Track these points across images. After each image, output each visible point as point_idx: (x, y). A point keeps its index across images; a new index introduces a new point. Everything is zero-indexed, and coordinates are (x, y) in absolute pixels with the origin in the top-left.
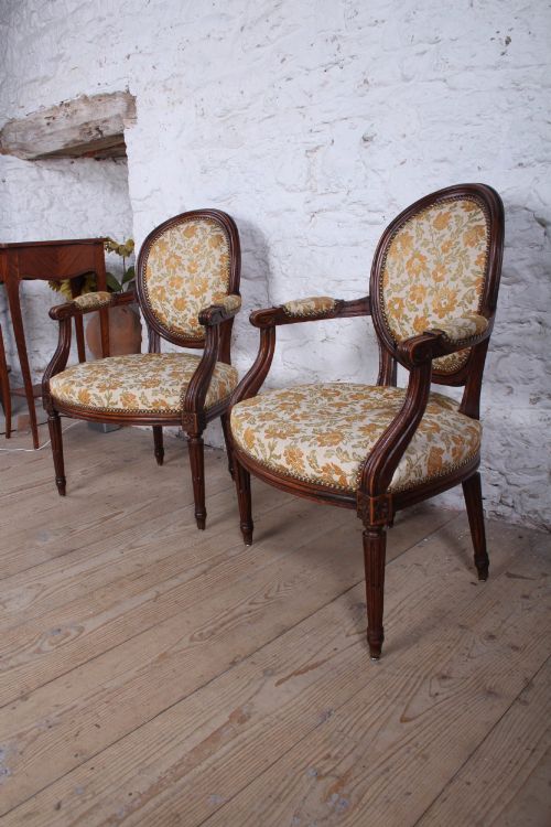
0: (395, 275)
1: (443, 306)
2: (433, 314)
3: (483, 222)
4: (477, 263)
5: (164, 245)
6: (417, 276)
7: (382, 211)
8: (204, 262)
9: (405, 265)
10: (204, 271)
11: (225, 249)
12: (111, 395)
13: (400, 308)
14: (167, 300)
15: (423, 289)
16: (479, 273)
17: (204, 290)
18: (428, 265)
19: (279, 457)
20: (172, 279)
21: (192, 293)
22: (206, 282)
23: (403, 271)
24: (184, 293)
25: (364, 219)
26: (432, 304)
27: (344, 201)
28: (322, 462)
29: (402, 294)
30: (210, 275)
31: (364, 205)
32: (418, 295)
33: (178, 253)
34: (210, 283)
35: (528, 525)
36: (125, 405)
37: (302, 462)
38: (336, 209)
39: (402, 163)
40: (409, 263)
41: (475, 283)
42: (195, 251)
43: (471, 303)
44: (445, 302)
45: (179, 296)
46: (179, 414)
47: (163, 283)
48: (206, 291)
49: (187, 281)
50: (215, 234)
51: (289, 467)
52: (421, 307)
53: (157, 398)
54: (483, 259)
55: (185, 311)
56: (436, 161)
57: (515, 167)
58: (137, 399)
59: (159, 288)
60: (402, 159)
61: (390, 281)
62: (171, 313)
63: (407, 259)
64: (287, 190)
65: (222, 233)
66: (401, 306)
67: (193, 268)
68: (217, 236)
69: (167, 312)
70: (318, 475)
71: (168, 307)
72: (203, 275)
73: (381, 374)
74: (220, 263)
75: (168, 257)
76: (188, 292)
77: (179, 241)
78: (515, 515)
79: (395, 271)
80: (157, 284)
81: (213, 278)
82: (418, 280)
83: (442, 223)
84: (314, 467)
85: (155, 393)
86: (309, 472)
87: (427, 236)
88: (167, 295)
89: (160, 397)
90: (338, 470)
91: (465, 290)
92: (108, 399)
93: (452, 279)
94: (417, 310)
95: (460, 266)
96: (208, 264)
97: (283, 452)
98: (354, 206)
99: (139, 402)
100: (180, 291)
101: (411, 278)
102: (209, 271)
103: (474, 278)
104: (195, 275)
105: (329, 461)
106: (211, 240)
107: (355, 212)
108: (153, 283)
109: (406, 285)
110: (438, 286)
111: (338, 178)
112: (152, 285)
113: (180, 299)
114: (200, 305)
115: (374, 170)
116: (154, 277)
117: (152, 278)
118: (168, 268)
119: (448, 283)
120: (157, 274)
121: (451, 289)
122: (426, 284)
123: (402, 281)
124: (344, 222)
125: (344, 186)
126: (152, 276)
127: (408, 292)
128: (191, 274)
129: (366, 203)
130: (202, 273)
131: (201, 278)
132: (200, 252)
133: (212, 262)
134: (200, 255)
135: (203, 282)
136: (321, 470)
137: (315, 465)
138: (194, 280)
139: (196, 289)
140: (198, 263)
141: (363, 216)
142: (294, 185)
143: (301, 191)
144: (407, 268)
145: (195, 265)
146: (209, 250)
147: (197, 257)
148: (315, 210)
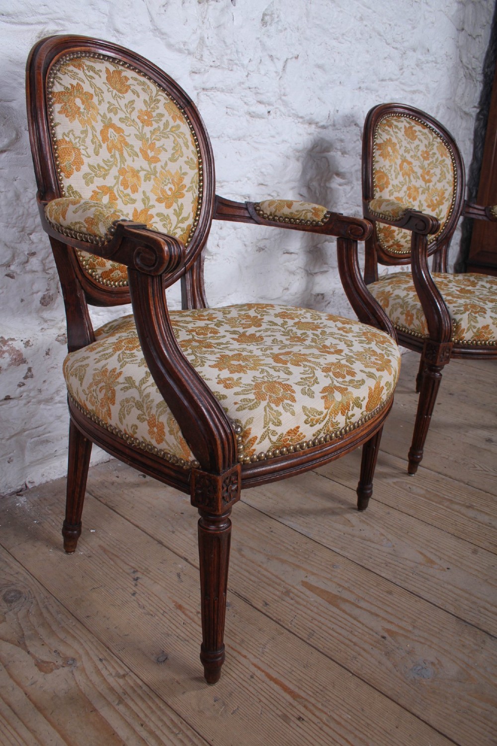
0: (393, 177)
1: (435, 202)
5: (86, 98)
8: (169, 144)
9: (398, 168)
10: (173, 159)
15: (416, 189)
17: (180, 193)
18: (415, 169)
20: (122, 172)
21: (159, 200)
22: (181, 178)
23: (399, 174)
24: (146, 200)
25: (251, 109)
26: (426, 201)
29: (402, 194)
30: (186, 168)
31: (256, 93)
32: (413, 194)
33: (116, 120)
38: (231, 91)
39: (296, 58)
42: (143, 122)
44: (435, 199)
48: (182, 196)
49: (148, 177)
60: (295, 54)
61: (391, 182)
63: (398, 163)
67: (150, 153)
75: (101, 124)
76: (153, 198)
77: (107, 96)
88: (119, 204)
95: (442, 172)
102: (181, 161)
107: (245, 99)
108: (88, 180)
109: (403, 185)
110: (429, 186)
111: (237, 52)
112: (87, 184)
113: (142, 212)
114: (174, 219)
115: (271, 56)
116: (89, 166)
117: (85, 169)
118: (110, 150)
119: (435, 184)
120: (94, 160)
121: (439, 188)
122: (417, 185)
123: (400, 182)
124: (233, 109)
125: (243, 65)
126: (82, 163)
127: (405, 192)
128: (150, 164)
129: (261, 91)
130: (169, 162)
131: (169, 172)
132: (155, 125)
133: (182, 145)
134: (156, 130)
135: (175, 180)
138: (158, 175)
139: (165, 192)
140: (158, 144)
141: (252, 105)
142: (185, 43)
143: (189, 54)
144: (401, 171)
145: (152, 147)
146: (171, 122)
147: (152, 133)
148: (207, 85)
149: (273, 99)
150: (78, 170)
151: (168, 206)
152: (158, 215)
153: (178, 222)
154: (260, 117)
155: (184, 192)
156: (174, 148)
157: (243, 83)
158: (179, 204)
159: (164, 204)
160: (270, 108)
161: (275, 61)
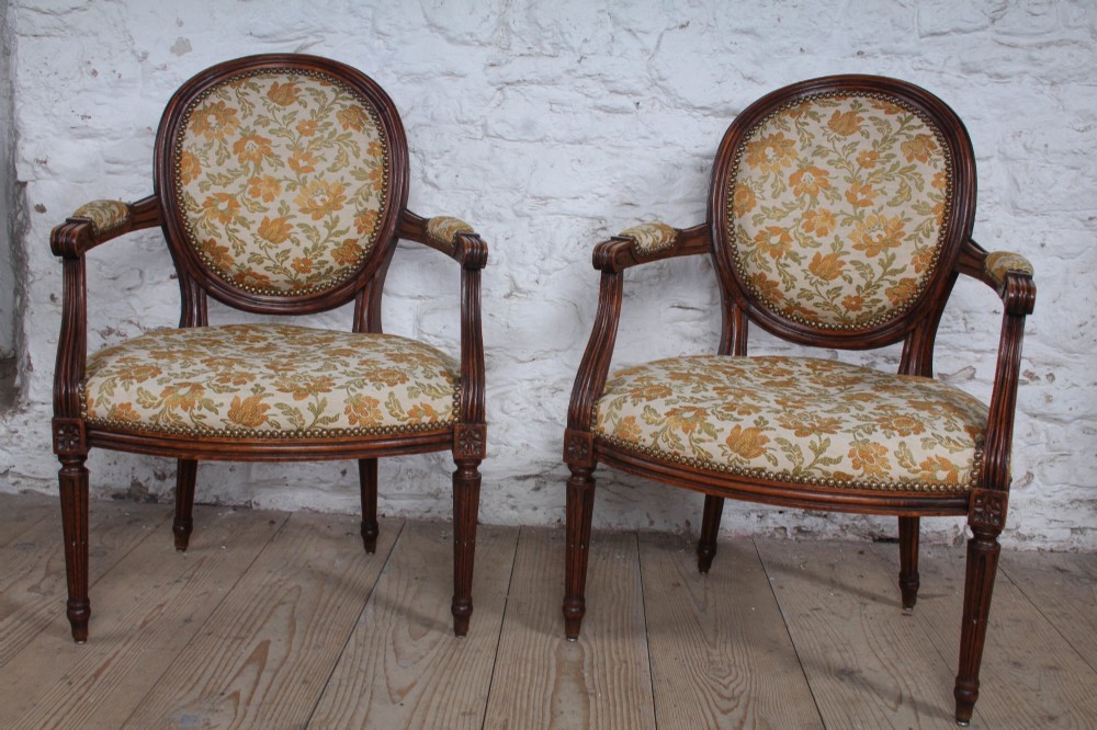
0: (767, 194)
1: (875, 240)
2: (852, 251)
3: (926, 130)
4: (934, 184)
5: (225, 114)
6: (814, 196)
7: (635, 94)
8: (331, 154)
9: (786, 181)
10: (333, 169)
11: (375, 133)
12: (324, 404)
13: (782, 242)
14: (243, 222)
15: (828, 216)
16: (937, 196)
17: (335, 204)
18: (833, 183)
19: (838, 461)
20: (254, 181)
21: (304, 211)
22: (340, 189)
23: (784, 190)
24: (284, 209)
25: (599, 103)
26: (850, 237)
27: (569, 72)
28: (920, 457)
29: (785, 223)
30: (350, 179)
31: (604, 82)
32: (818, 223)
33: (262, 132)
36: (352, 421)
37: (884, 462)
38: (553, 82)
39: (682, 26)
40: (794, 179)
41: (934, 211)
42: (302, 132)
43: (928, 236)
45: (273, 214)
46: (450, 428)
47: (232, 189)
48: (340, 208)
49: (292, 187)
50: (348, 103)
51: (856, 473)
52: (826, 241)
53: (417, 402)
54: (943, 179)
55: (287, 244)
56: (736, 31)
57: (853, 56)
58: (381, 407)
59: (222, 197)
60: (683, 20)
61: (760, 203)
62: (251, 247)
63: (788, 172)
64: (451, 40)
65: (356, 102)
66: (786, 239)
67: (302, 163)
68: (352, 107)
69: (240, 247)
70: (911, 476)
71: (244, 234)
72: (331, 178)
74: (371, 158)
75: (237, 137)
76: (294, 209)
77: (260, 109)
79: (768, 189)
80: (215, 189)
81: (358, 184)
82: (815, 202)
83: (844, 125)
84: (907, 466)
85: (413, 392)
86: (896, 473)
87: (821, 141)
88: (243, 211)
89: (424, 399)
90: (945, 464)
91: (919, 219)
92: (317, 412)
93: (889, 204)
94: (818, 245)
95: (904, 186)
96: (341, 158)
98: (588, 81)
99: (384, 412)
100: (274, 206)
101: (801, 200)
102: (345, 171)
103: (933, 204)
104: (310, 176)
105: (932, 453)
106: (340, 116)
107: (585, 91)
108: (203, 187)
109: (791, 209)
110: (861, 213)
111: (562, 33)
112: (202, 191)
113: (275, 221)
114: (324, 232)
115: (630, 30)
116: (208, 175)
117: (202, 177)
118: (241, 160)
119: (881, 208)
120: (214, 170)
121: (889, 217)
122: (833, 209)
123: (784, 204)
124: (563, 105)
125: (572, 49)
126: (200, 172)
127: (796, 220)
128: (298, 175)
129: (611, 78)
130: (326, 172)
131: (325, 183)
132: (317, 134)
133: (351, 154)
134: (317, 139)
135: (332, 190)
136: (919, 467)
137: (909, 462)
138: (308, 185)
139: (314, 202)
140: (315, 154)
141: (600, 97)
142: (471, 34)
143: (482, 45)
144: (791, 185)
145: (307, 157)
146: (341, 131)
147: (311, 143)
148: (508, 79)
149: (639, 87)
150: (195, 178)
151: (316, 218)
153: (330, 235)
154: (623, 111)
155: (343, 203)
156: (337, 158)
157: (574, 71)
158: (334, 216)
159: (310, 215)
160: (637, 99)
161: (639, 35)
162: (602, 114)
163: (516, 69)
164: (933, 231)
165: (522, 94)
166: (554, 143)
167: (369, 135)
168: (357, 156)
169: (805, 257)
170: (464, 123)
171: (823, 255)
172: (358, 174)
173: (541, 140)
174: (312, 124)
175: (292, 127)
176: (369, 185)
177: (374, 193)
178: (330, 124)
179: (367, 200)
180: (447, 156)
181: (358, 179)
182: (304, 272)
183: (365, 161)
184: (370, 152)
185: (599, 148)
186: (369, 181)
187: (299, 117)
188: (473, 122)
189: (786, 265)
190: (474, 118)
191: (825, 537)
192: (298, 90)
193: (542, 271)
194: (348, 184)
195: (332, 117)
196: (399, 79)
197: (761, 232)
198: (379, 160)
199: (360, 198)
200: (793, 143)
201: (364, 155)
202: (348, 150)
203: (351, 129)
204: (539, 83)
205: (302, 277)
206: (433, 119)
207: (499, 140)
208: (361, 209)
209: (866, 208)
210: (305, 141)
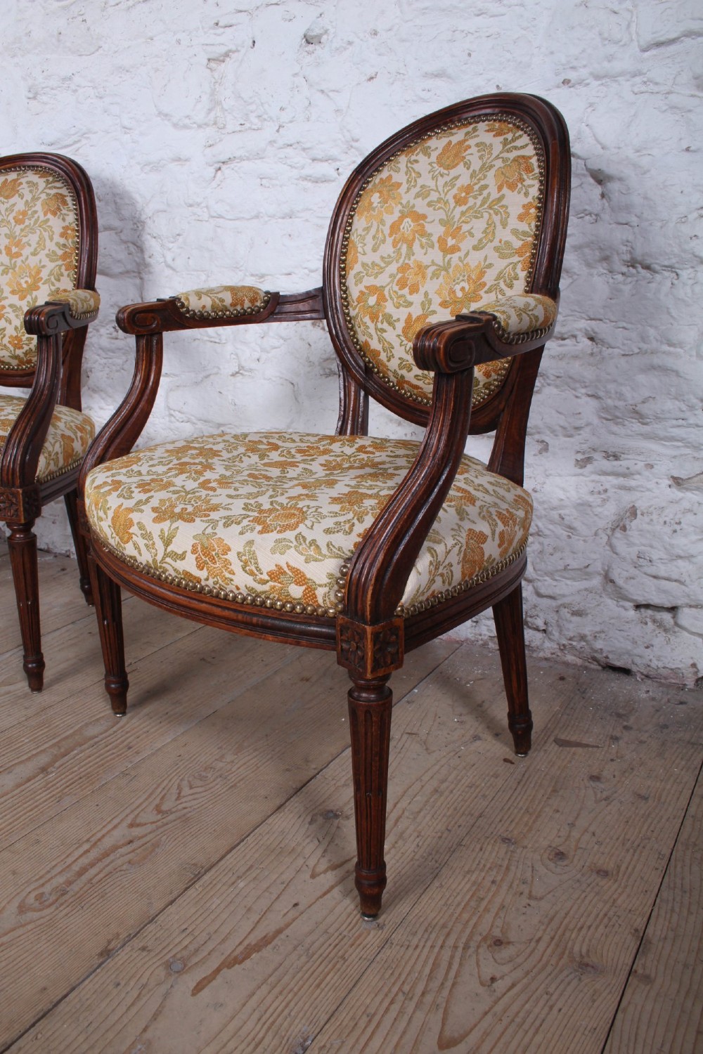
0: (368, 248)
1: (460, 294)
2: (441, 309)
3: (530, 151)
4: (521, 218)
6: (410, 246)
7: (335, 160)
8: (34, 239)
9: (387, 231)
10: (34, 254)
11: (71, 218)
13: (378, 304)
15: (421, 269)
16: (524, 233)
17: (34, 286)
18: (429, 228)
19: (182, 557)
21: (13, 292)
22: (39, 271)
23: (384, 241)
25: (303, 173)
26: (439, 293)
27: (272, 143)
28: (267, 562)
29: (382, 280)
30: (46, 261)
31: (304, 149)
32: (411, 278)
34: (44, 274)
35: (570, 658)
37: (227, 563)
38: (259, 156)
39: (372, 78)
40: (395, 228)
41: (519, 252)
42: (18, 221)
43: (511, 286)
44: (462, 287)
48: (38, 288)
49: (5, 271)
50: (53, 192)
51: (202, 574)
52: (417, 299)
54: (533, 211)
55: (2, 322)
56: (427, 76)
57: (558, 87)
60: (371, 72)
61: (361, 258)
63: (390, 219)
64: (175, 125)
65: (64, 191)
66: (382, 299)
67: (14, 250)
68: (56, 195)
70: (260, 588)
72: (33, 261)
73: (343, 419)
74: (62, 241)
76: (7, 290)
78: (548, 644)
79: (370, 242)
81: (50, 266)
82: (410, 253)
83: (452, 157)
84: (252, 573)
87: (426, 180)
90: (300, 578)
91: (500, 264)
93: (475, 248)
94: (410, 304)
95: (490, 224)
96: (41, 242)
97: (189, 549)
98: (289, 150)
101: (398, 252)
102: (42, 255)
103: (517, 244)
104: (19, 261)
105: (282, 560)
106: (45, 203)
107: (289, 162)
109: (388, 264)
110: (449, 262)
111: (263, 104)
115: (322, 91)
119: (467, 254)
121: (473, 265)
122: (426, 260)
123: (382, 258)
124: (271, 179)
125: (271, 118)
127: (392, 276)
128: (11, 260)
129: (308, 145)
130: (30, 257)
131: (28, 266)
132: (27, 222)
133: (47, 238)
134: (27, 226)
135: (33, 273)
136: (266, 577)
137: (253, 568)
138: (17, 269)
139: (20, 284)
140: (25, 240)
141: (303, 168)
142: (188, 117)
143: (200, 126)
144: (390, 235)
145: (18, 244)
146: (42, 218)
147: (22, 230)
148: (223, 158)
149: (335, 152)
151: (22, 298)
152: (11, 306)
155: (40, 284)
156: (38, 243)
157: (275, 142)
158: (34, 296)
159: (18, 296)
160: (338, 164)
161: (331, 94)
162: (309, 185)
163: (227, 148)
164: (516, 278)
165: (236, 172)
166: (267, 219)
167: (64, 220)
168: (51, 239)
169: (398, 320)
170: (191, 206)
171: (414, 317)
172: (52, 256)
173: (257, 217)
174: (24, 213)
175: (11, 218)
176: (60, 266)
177: (66, 273)
178: (36, 212)
179: (59, 280)
180: (181, 239)
181: (52, 261)
182: (19, 348)
183: (57, 244)
184: (63, 235)
185: (307, 220)
186: (60, 262)
187: (16, 209)
188: (199, 205)
189: (383, 331)
190: (199, 200)
191: (541, 654)
192: (21, 183)
193: (263, 350)
194: (44, 266)
195: (38, 207)
196: (142, 169)
197: (361, 292)
198: (70, 243)
199: (53, 279)
200: (399, 185)
201: (57, 238)
202: (46, 235)
203: (49, 216)
204: (248, 159)
205: (19, 352)
206: (168, 205)
207: (221, 220)
208: (53, 288)
209: (453, 256)
210: (18, 228)
